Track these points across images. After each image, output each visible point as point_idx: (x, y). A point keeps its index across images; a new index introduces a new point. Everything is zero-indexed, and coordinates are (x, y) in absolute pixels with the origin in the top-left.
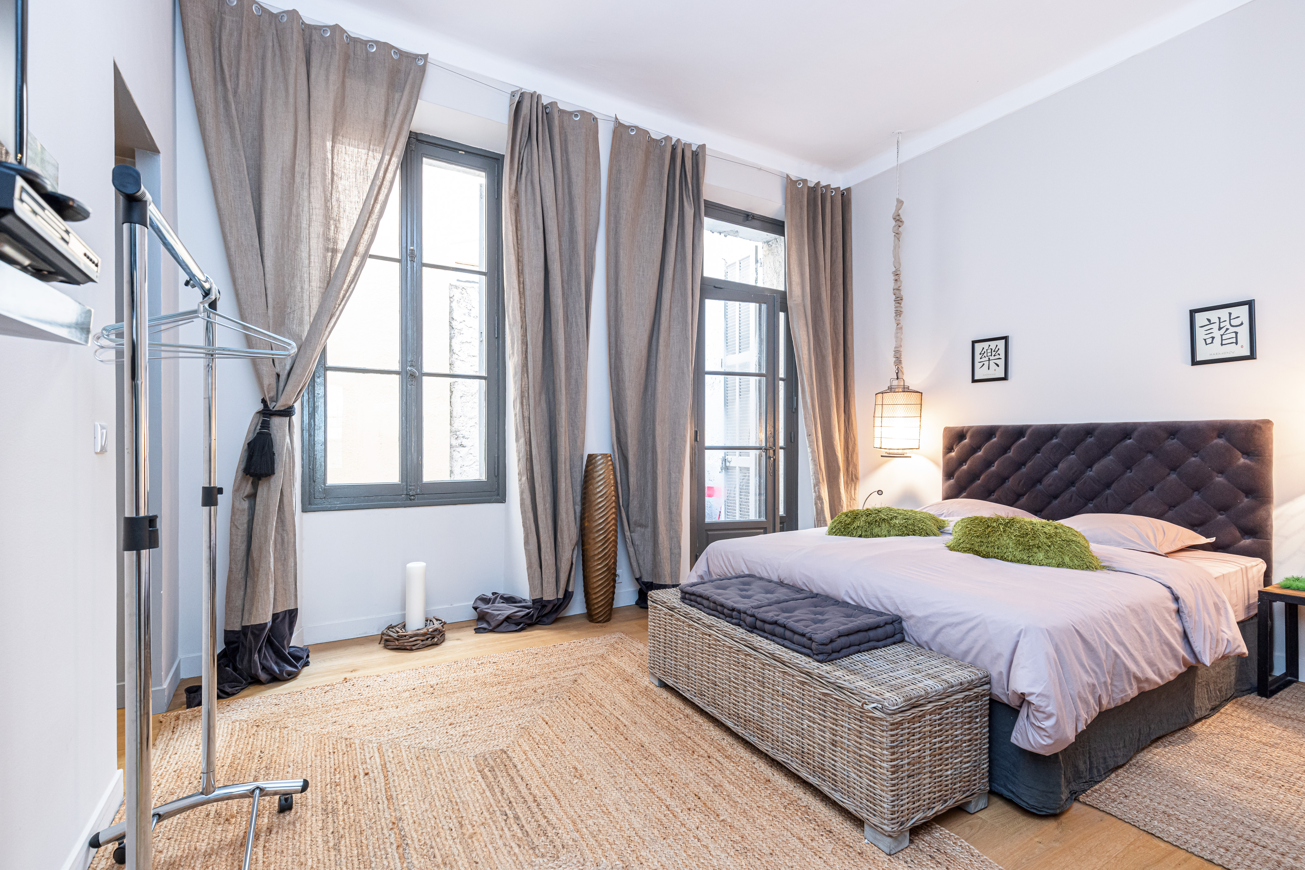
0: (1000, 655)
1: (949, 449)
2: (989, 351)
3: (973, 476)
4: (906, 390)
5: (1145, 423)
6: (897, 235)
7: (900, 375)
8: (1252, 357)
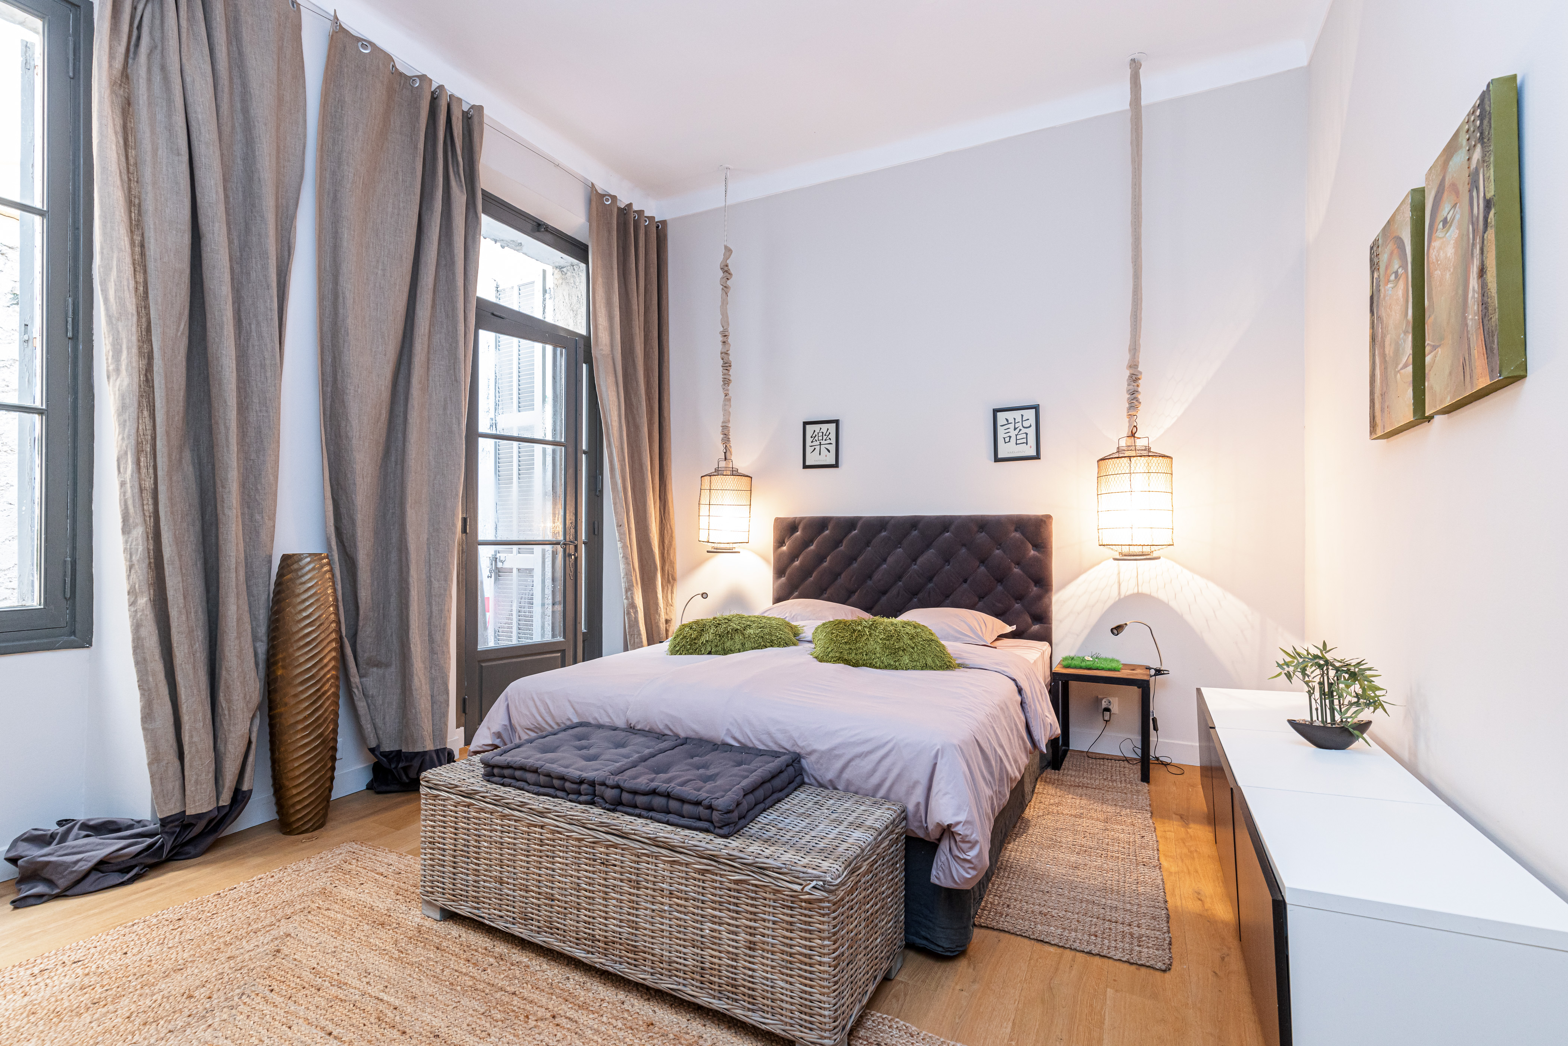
0: (916, 783)
1: (780, 543)
2: (820, 434)
3: (806, 572)
4: (735, 473)
5: (960, 517)
6: (726, 289)
7: (728, 454)
8: (1037, 457)
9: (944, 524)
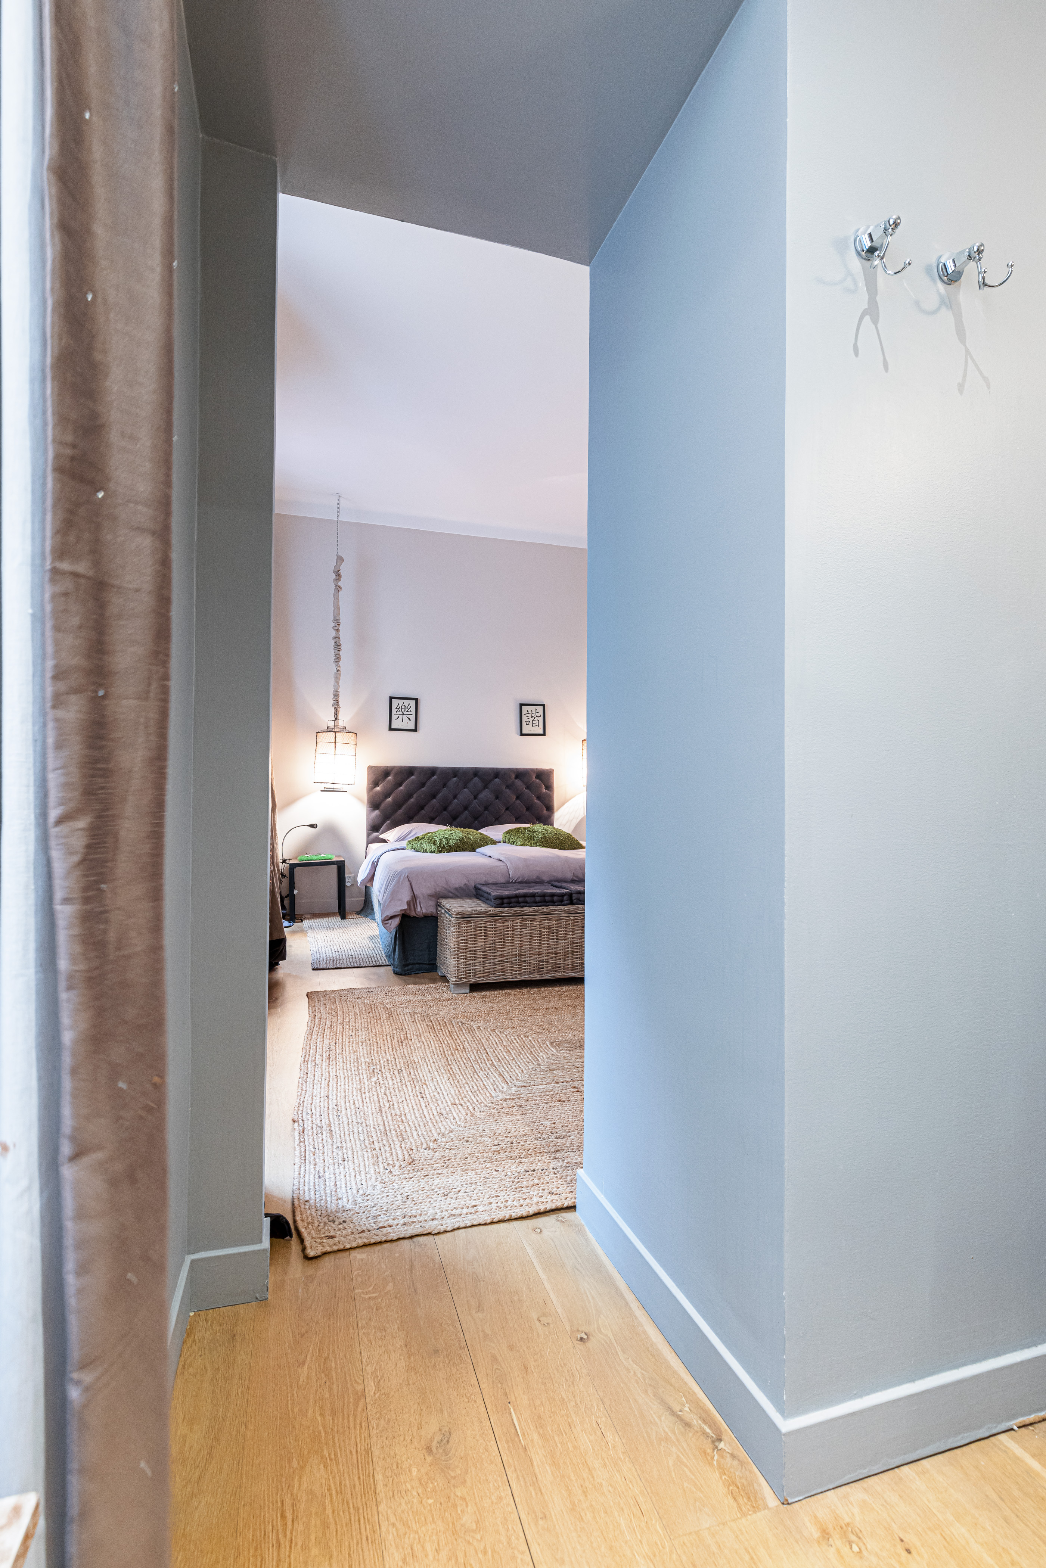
1: (374, 785)
2: (403, 707)
4: (344, 730)
5: (504, 769)
6: (337, 588)
7: (339, 716)
8: (544, 734)
9: (497, 773)
